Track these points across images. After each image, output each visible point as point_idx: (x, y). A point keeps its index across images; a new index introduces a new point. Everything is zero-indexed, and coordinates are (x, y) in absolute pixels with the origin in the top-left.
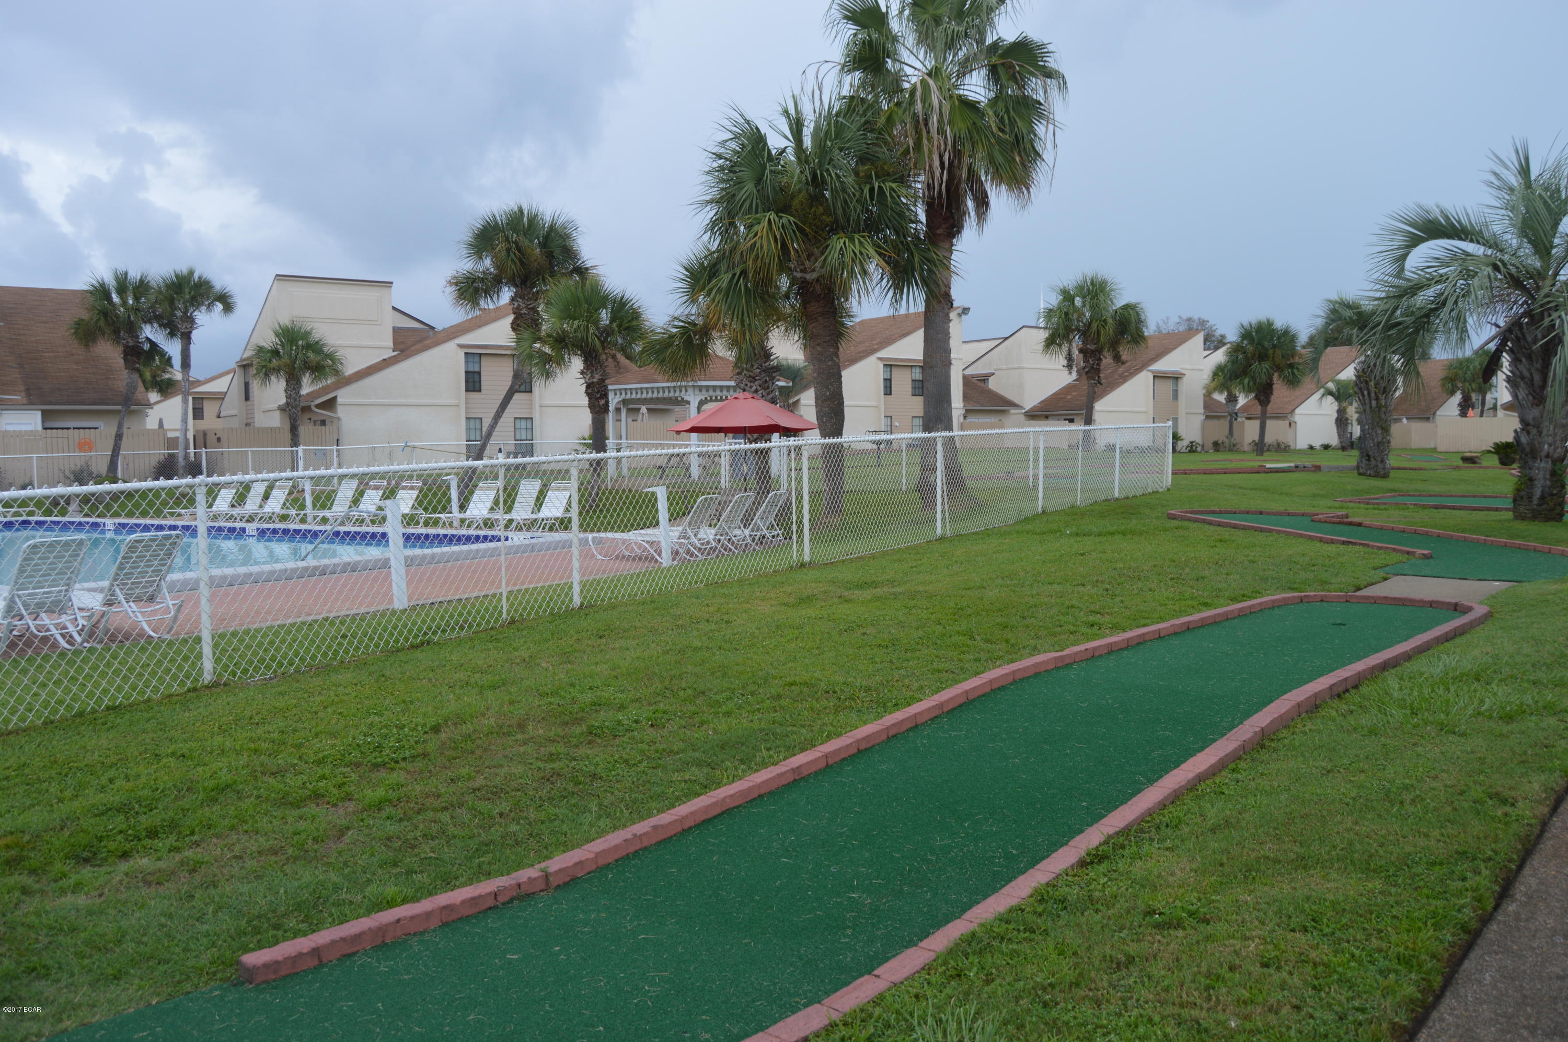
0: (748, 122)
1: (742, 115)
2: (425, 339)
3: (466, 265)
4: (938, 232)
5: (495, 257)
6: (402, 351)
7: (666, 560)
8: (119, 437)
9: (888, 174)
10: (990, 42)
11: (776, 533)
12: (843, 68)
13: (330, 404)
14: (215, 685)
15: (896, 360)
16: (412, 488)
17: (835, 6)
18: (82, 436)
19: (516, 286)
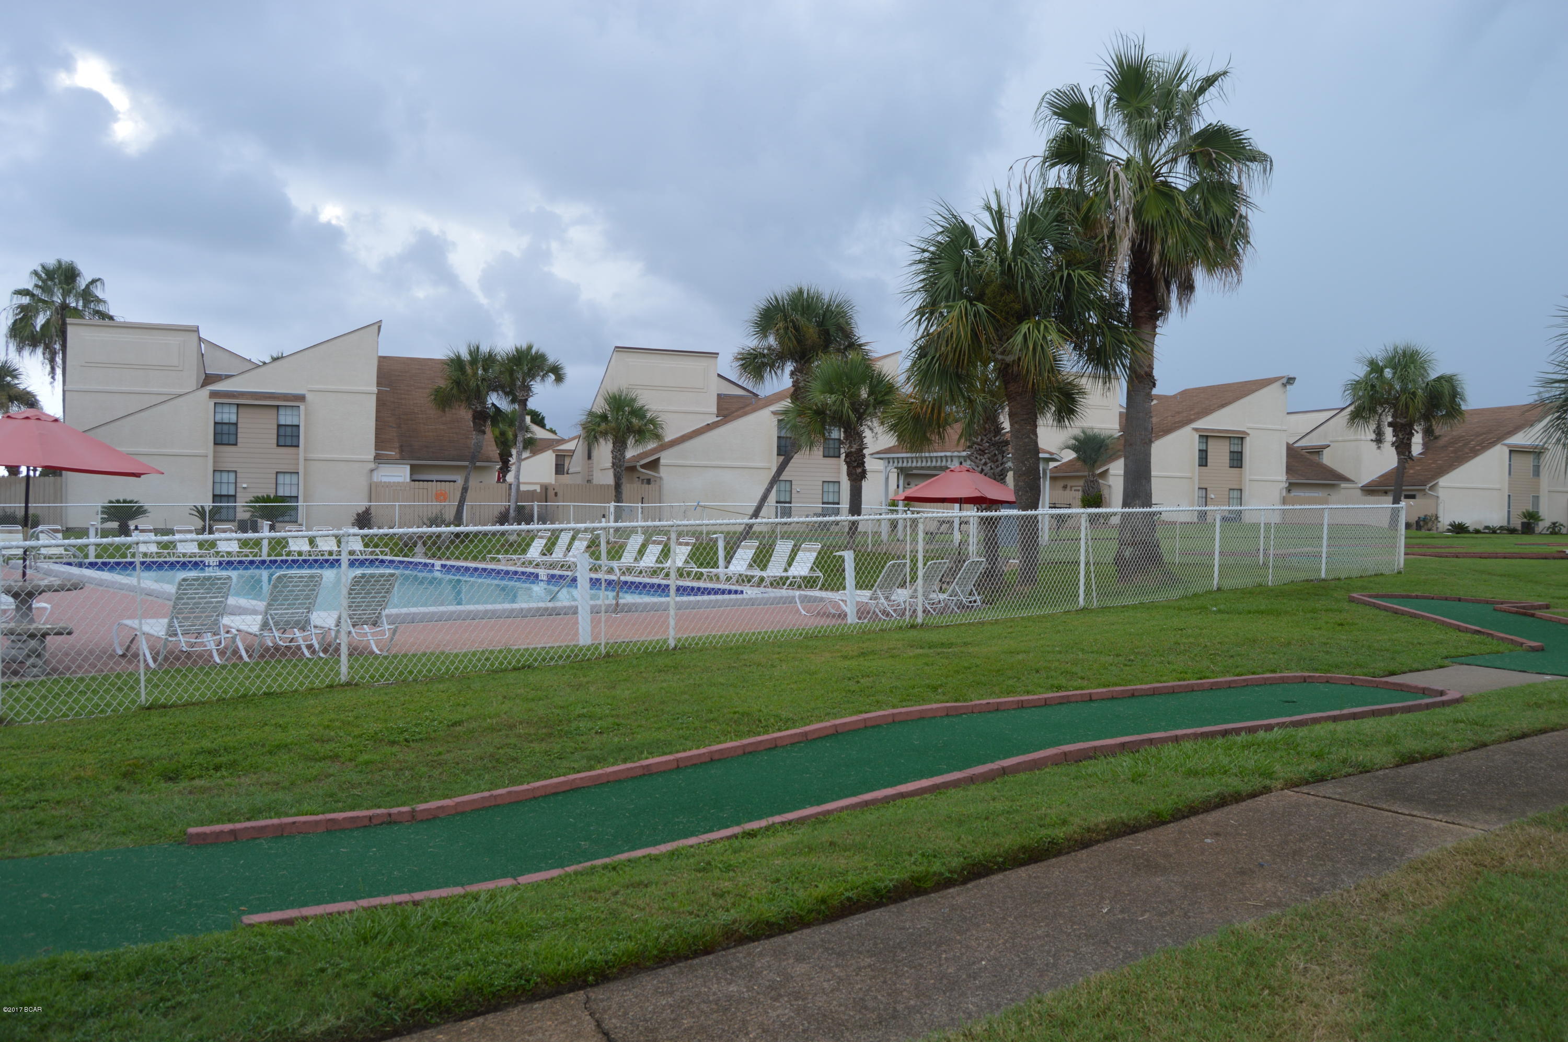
0: (955, 217)
1: (949, 211)
2: (747, 405)
3: (751, 342)
4: (1140, 314)
5: (777, 333)
6: (725, 416)
7: (852, 619)
8: (465, 490)
9: (1081, 262)
10: (1198, 130)
11: (974, 599)
12: (1044, 162)
13: (654, 465)
14: (348, 684)
15: (1213, 430)
16: (687, 544)
17: (1044, 104)
18: (439, 488)
19: (796, 362)
